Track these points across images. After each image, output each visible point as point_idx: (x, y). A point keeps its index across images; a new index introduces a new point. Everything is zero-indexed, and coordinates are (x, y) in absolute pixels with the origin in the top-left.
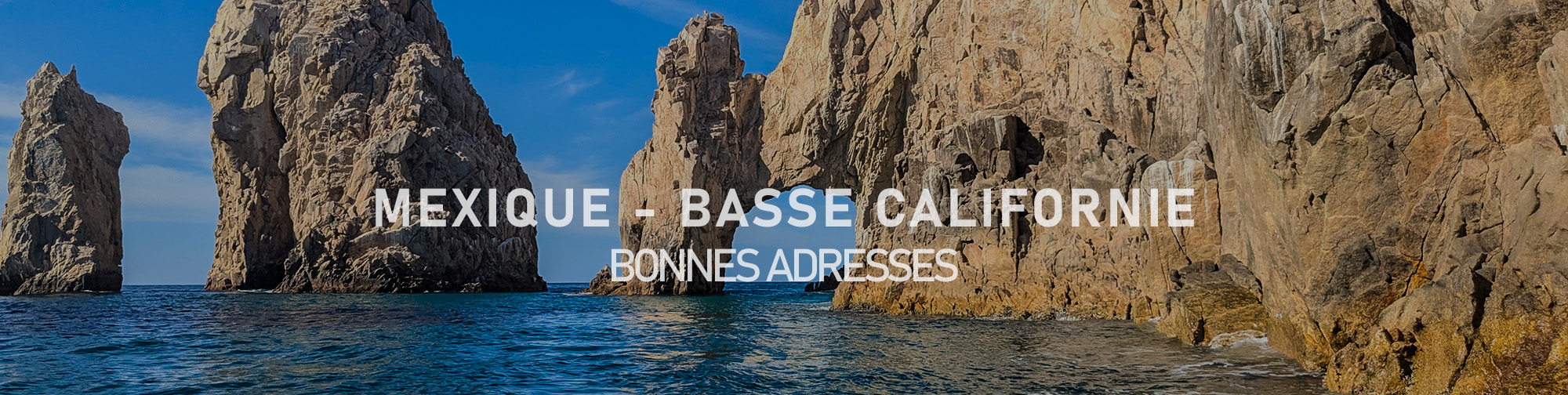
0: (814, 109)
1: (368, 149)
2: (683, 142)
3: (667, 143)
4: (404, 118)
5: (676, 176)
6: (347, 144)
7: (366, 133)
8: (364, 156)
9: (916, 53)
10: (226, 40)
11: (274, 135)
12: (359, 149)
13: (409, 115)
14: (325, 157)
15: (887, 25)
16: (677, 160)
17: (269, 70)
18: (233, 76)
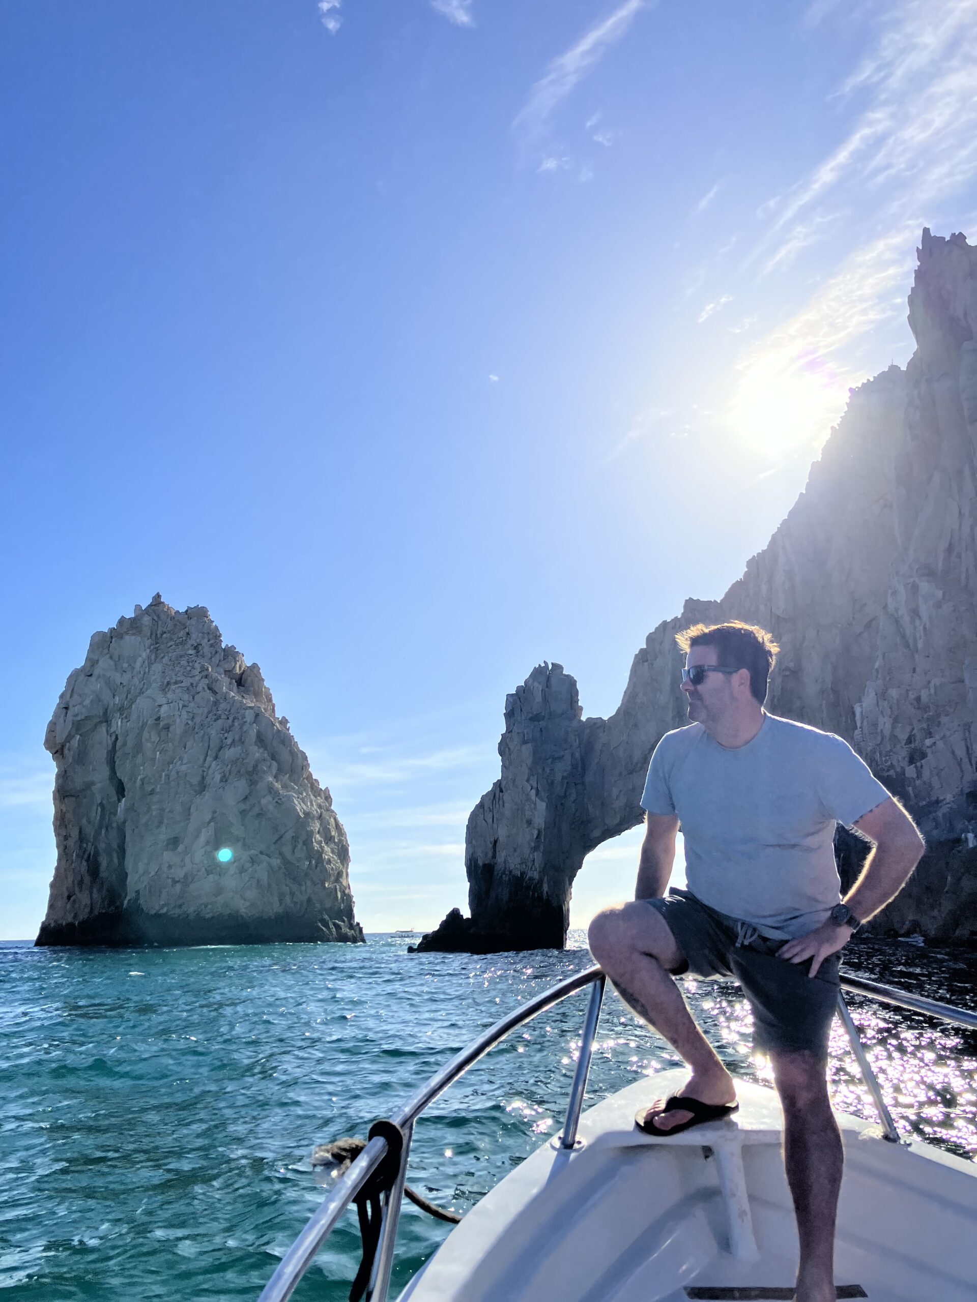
1: (205, 801)
7: (202, 787)
10: (75, 705)
11: (112, 791)
13: (243, 770)
16: (528, 799)
17: (112, 730)
18: (78, 737)
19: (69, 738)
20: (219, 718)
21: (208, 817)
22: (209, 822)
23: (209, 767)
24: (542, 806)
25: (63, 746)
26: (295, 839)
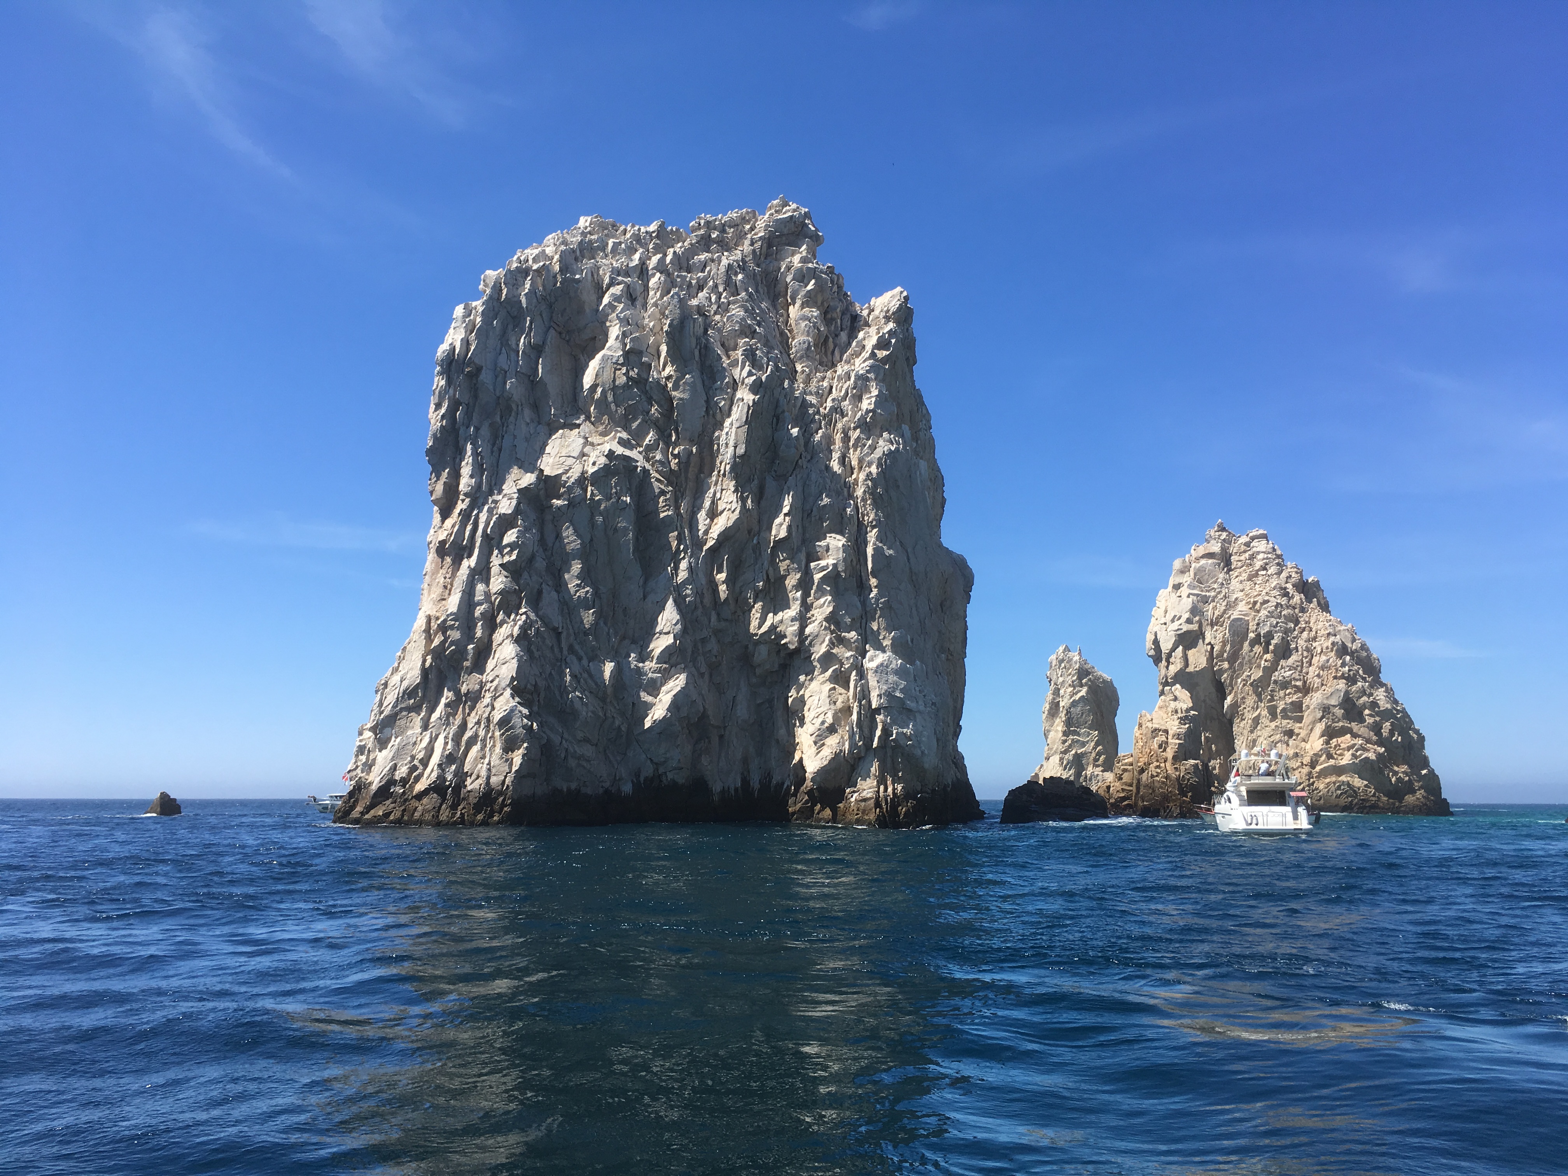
1: (1314, 700)
4: (1335, 678)
6: (1295, 698)
7: (1306, 690)
8: (1312, 707)
10: (1173, 621)
11: (1213, 690)
12: (1306, 701)
13: (1339, 674)
14: (1275, 707)
17: (1207, 641)
18: (1181, 648)
19: (1173, 650)
20: (1304, 630)
21: (1319, 714)
22: (1321, 719)
23: (1307, 673)
25: (1169, 655)
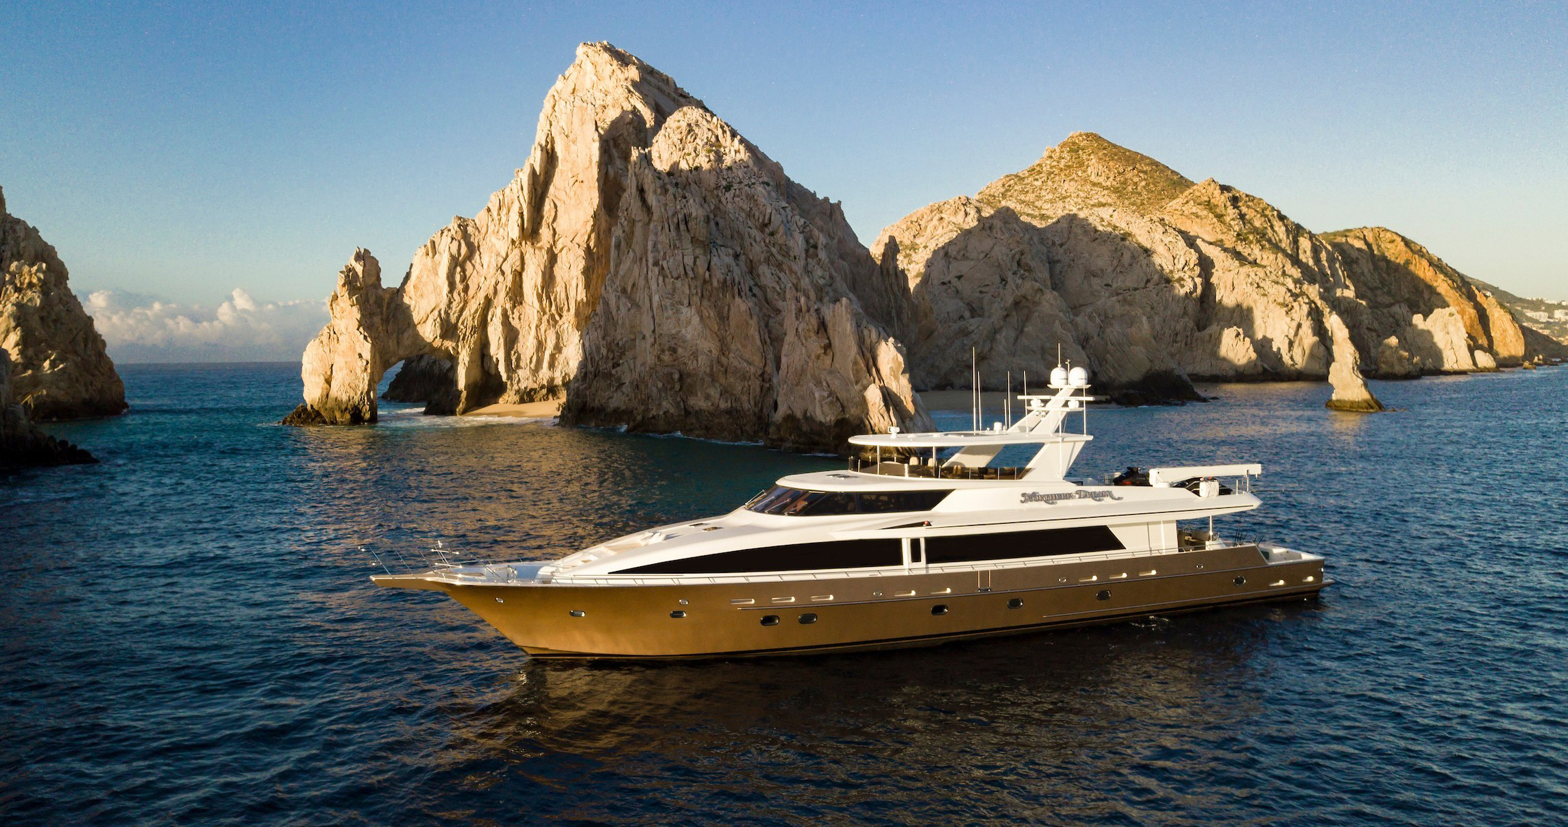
0: (436, 312)
2: (361, 329)
3: (350, 330)
5: (359, 351)
9: (497, 283)
15: (478, 266)
16: (359, 341)
24: (368, 346)
26: (86, 340)
